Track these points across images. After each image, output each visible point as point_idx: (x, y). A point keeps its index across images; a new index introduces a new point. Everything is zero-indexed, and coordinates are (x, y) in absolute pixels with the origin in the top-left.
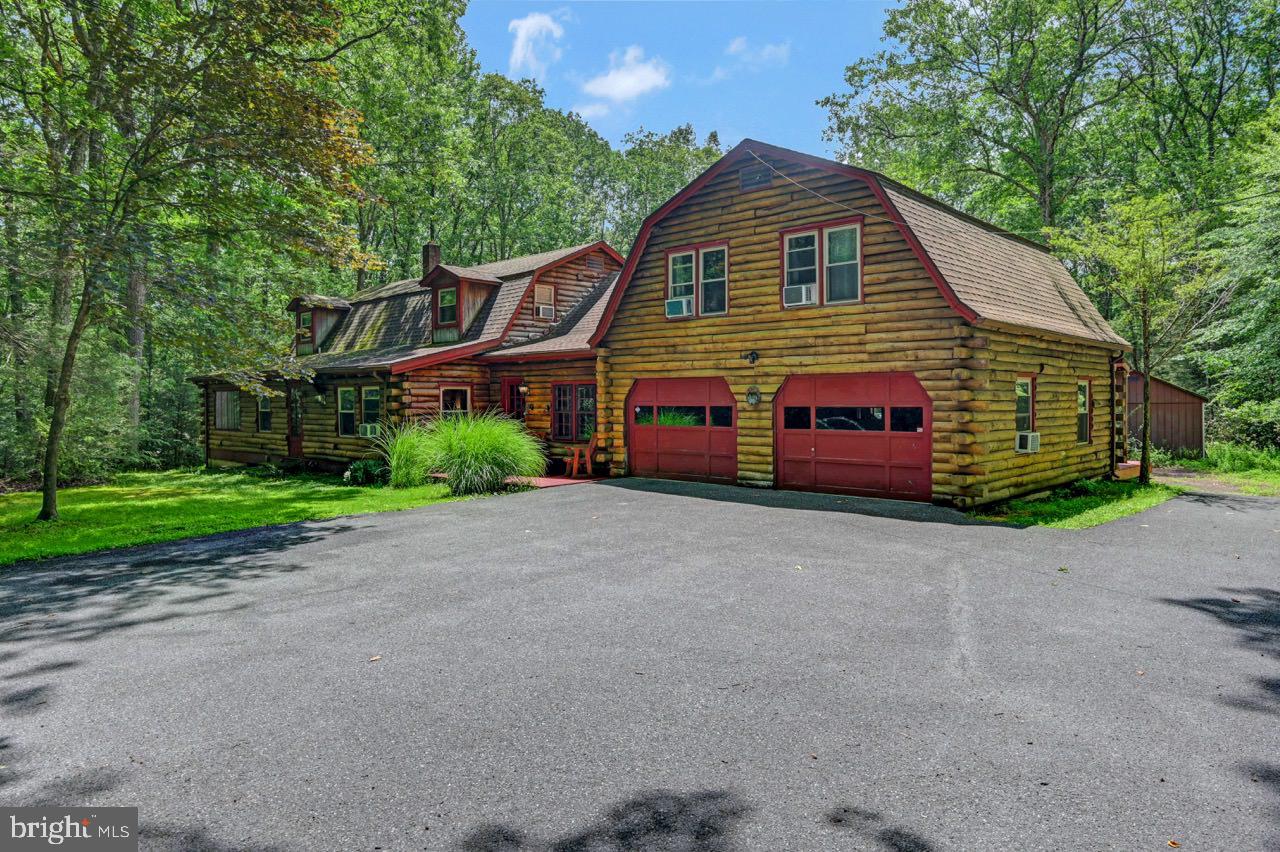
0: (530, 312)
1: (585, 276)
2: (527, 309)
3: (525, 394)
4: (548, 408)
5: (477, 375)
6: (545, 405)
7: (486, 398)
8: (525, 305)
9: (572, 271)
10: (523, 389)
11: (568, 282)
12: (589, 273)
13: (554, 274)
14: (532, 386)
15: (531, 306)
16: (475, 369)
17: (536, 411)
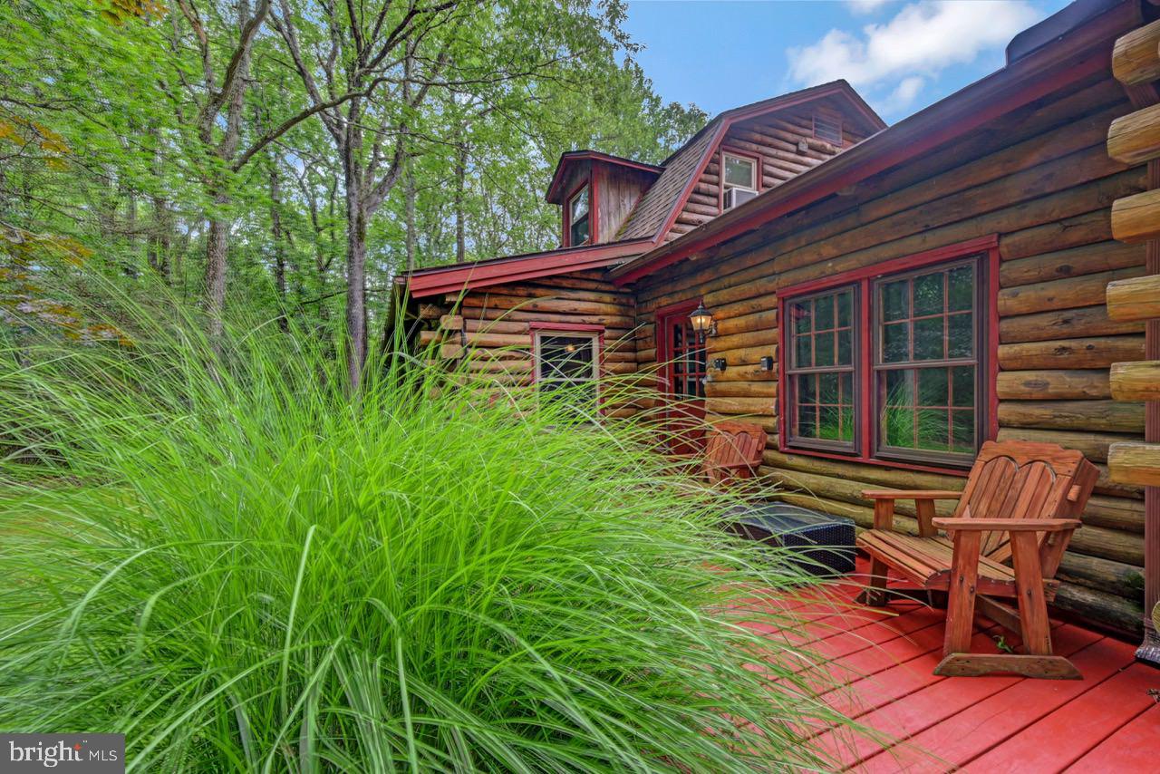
0: (714, 201)
1: (811, 147)
2: (708, 195)
3: (704, 333)
4: (770, 361)
5: (609, 308)
6: (757, 354)
7: (629, 355)
8: (703, 186)
9: (789, 136)
10: (700, 321)
11: (781, 153)
12: (818, 142)
13: (758, 137)
14: (720, 313)
15: (713, 189)
16: (607, 298)
17: (732, 372)
